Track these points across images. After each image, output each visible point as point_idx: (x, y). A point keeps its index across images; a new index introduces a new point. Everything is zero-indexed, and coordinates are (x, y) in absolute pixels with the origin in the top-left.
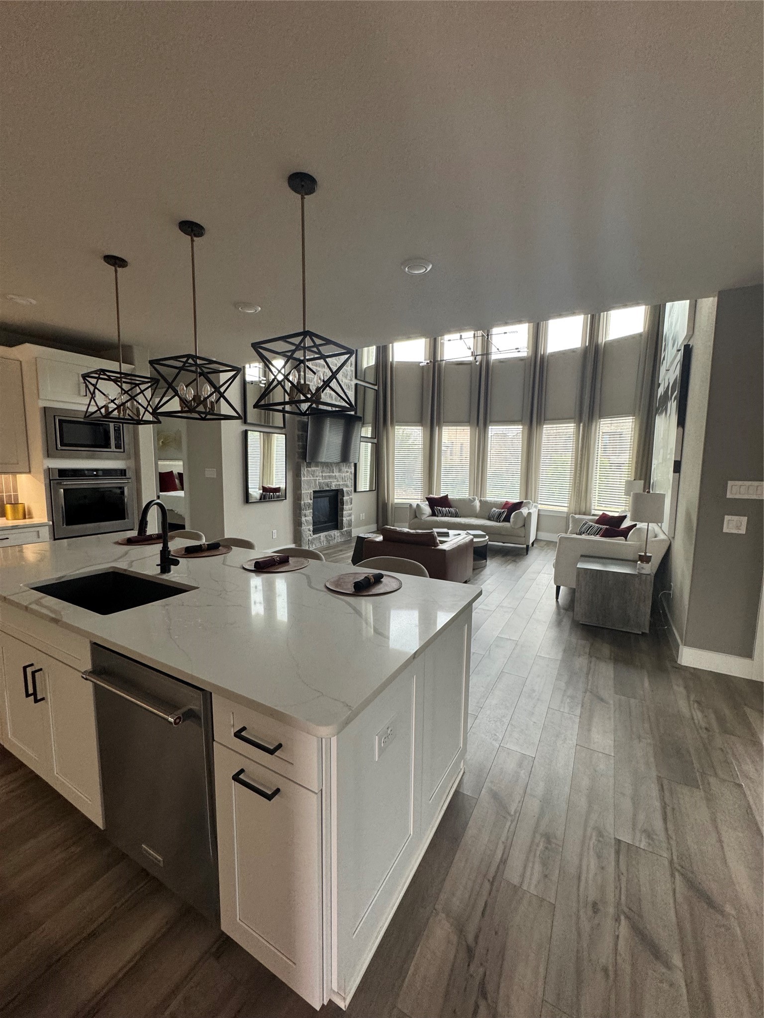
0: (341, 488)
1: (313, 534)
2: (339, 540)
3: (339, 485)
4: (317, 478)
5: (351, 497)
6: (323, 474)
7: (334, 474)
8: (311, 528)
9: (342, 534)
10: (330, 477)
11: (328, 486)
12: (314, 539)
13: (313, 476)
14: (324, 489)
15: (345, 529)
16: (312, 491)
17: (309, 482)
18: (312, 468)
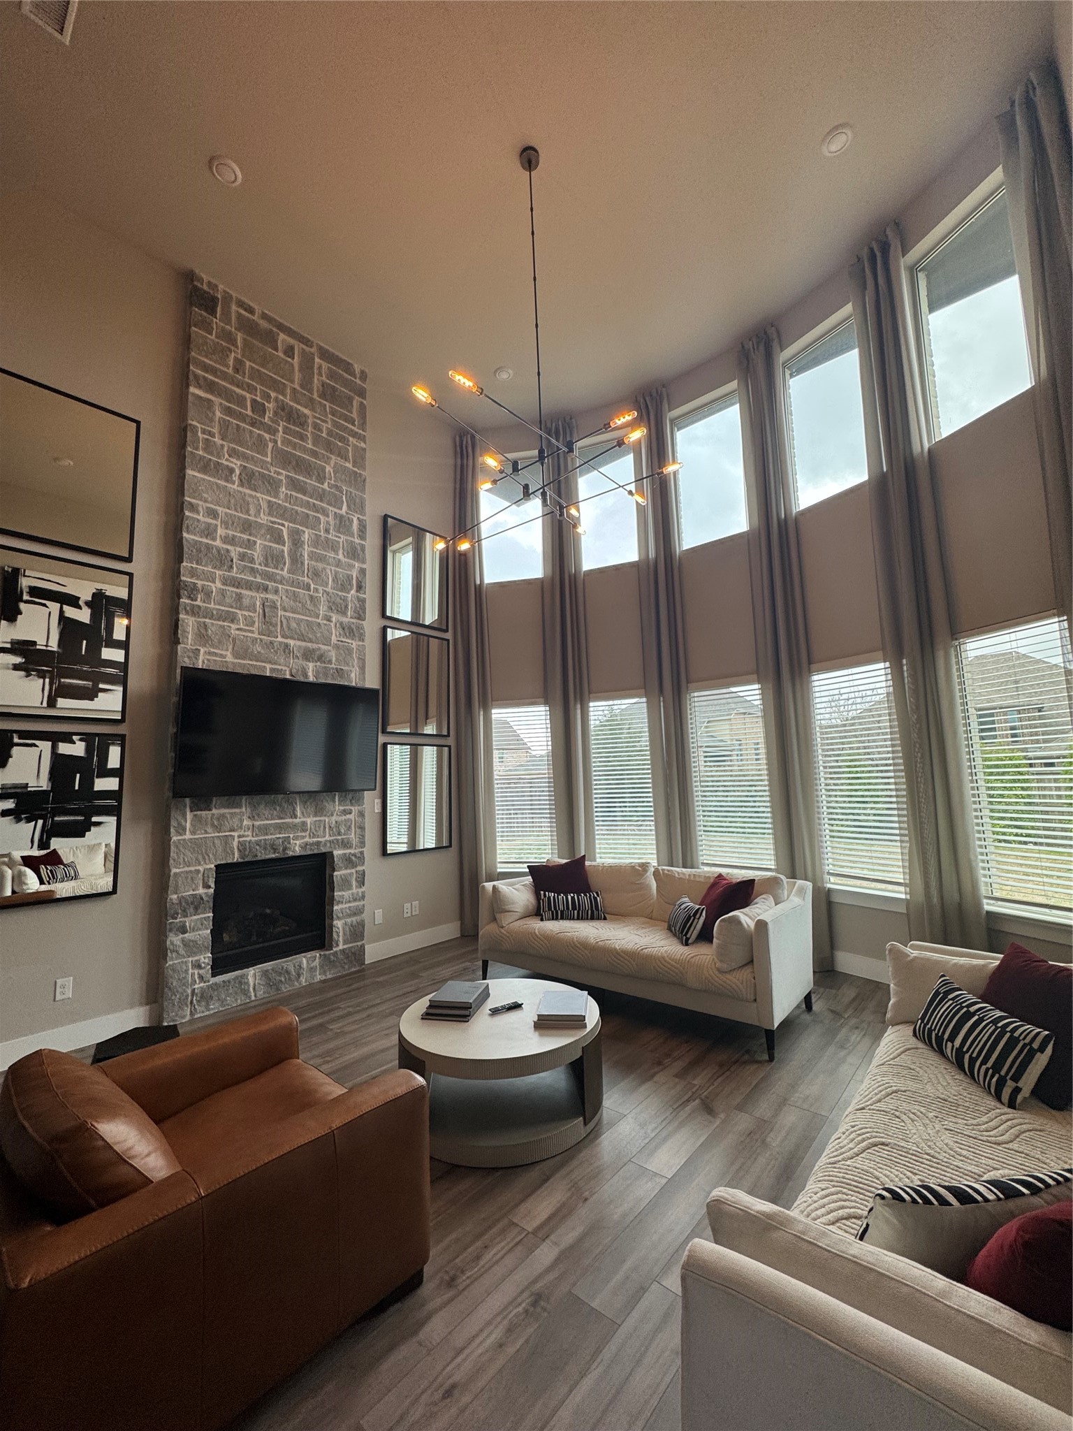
0: (323, 850)
1: (214, 975)
2: (319, 977)
3: (318, 843)
4: (235, 834)
5: (360, 868)
6: (257, 823)
7: (297, 821)
8: (206, 958)
9: (328, 963)
10: (280, 828)
11: (275, 850)
12: (215, 987)
13: (218, 829)
14: (259, 858)
15: (341, 947)
16: (213, 866)
17: (196, 845)
18: (214, 811)
